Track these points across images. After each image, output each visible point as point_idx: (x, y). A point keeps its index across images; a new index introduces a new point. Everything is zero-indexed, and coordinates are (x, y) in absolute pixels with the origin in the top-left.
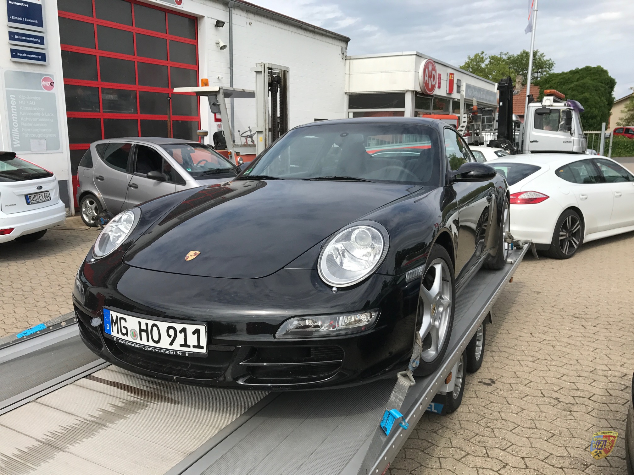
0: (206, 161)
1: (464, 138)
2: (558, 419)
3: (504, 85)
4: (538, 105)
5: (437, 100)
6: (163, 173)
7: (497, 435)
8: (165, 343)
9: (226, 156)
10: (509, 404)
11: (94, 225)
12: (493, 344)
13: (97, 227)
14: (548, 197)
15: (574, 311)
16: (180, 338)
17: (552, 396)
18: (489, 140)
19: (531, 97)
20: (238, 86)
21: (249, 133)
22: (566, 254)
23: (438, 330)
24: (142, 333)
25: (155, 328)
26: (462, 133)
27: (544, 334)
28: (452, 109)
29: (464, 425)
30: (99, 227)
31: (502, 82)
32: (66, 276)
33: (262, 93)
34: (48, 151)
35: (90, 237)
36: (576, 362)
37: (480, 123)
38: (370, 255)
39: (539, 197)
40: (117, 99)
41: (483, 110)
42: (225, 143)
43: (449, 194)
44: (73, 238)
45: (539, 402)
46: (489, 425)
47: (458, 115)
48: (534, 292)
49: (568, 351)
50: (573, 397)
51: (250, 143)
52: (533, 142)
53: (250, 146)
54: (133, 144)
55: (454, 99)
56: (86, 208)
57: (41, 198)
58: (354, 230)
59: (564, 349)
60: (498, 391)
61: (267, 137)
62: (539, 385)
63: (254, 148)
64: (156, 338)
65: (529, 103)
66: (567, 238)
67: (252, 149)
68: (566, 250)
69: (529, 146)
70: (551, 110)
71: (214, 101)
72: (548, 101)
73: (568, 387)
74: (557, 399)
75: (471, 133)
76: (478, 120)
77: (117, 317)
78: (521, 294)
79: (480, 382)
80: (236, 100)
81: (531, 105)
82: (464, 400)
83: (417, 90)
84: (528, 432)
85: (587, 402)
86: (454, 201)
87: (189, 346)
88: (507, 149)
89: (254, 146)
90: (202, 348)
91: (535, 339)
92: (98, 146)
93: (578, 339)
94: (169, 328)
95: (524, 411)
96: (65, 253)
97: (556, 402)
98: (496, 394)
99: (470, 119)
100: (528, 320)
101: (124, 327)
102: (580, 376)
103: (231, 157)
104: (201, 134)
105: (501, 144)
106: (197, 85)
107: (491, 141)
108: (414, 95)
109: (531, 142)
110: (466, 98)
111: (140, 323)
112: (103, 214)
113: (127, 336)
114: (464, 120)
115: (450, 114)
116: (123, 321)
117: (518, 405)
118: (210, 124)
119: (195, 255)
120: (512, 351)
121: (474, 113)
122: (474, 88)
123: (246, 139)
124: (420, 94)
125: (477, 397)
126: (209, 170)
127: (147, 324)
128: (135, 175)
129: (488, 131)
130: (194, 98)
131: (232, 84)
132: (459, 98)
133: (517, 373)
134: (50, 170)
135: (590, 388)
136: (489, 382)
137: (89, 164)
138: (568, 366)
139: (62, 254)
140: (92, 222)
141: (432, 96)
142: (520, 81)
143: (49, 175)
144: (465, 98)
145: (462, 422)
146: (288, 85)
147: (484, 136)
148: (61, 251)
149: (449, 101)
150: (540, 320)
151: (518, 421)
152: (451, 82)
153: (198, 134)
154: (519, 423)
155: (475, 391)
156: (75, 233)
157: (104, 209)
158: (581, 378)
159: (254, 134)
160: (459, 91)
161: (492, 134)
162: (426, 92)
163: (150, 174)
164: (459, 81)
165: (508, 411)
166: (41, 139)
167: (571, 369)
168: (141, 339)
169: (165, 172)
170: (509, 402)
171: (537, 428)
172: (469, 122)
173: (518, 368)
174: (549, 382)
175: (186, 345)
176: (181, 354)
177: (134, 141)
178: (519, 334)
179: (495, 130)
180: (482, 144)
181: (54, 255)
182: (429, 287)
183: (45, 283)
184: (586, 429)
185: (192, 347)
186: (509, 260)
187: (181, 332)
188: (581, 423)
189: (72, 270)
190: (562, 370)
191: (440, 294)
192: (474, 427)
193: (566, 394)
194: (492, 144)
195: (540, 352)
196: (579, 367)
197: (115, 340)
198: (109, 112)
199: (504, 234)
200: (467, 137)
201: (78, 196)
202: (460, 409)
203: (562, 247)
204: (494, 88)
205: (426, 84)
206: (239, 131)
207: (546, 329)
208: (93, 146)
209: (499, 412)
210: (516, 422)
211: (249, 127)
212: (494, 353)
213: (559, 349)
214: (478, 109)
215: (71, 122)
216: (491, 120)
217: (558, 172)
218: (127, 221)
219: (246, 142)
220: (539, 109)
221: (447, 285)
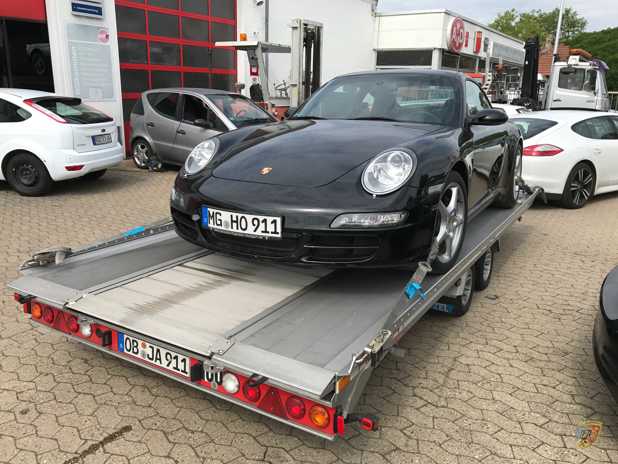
0: (246, 111)
1: (487, 96)
2: (548, 324)
3: (531, 44)
4: (563, 64)
5: (463, 59)
6: (208, 121)
7: (496, 332)
8: (250, 231)
9: (263, 107)
10: (508, 312)
11: (146, 168)
12: (500, 271)
13: (148, 169)
14: (562, 150)
15: (576, 250)
16: (262, 227)
17: (546, 308)
18: (512, 99)
19: (557, 56)
20: (274, 40)
21: (283, 87)
22: (577, 204)
23: (451, 240)
24: (233, 223)
25: (243, 220)
26: (486, 91)
27: (546, 265)
28: (478, 68)
29: (470, 324)
30: (150, 169)
31: (529, 41)
32: (129, 207)
33: (298, 47)
34: (104, 100)
35: (143, 177)
36: (571, 286)
37: (505, 82)
38: (402, 175)
39: (555, 150)
40: (161, 52)
41: (508, 68)
42: (262, 95)
43: (466, 135)
44: (128, 177)
45: (534, 312)
46: (490, 325)
47: (483, 74)
48: (542, 234)
49: (565, 278)
50: (564, 310)
51: (284, 96)
52: (556, 101)
53: (284, 98)
54: (181, 93)
55: (480, 57)
56: (137, 152)
57: (104, 140)
58: (390, 154)
59: (562, 277)
60: (501, 303)
61: (301, 91)
62: (536, 301)
63: (288, 100)
64: (244, 227)
65: (554, 62)
66: (578, 190)
67: (286, 101)
68: (576, 201)
69: (551, 104)
70: (576, 69)
71: (253, 55)
72: (574, 60)
73: (560, 303)
74: (550, 311)
75: (495, 91)
76: (503, 78)
77: (213, 212)
78: (530, 236)
79: (485, 297)
80: (271, 55)
81: (557, 64)
82: (470, 308)
83: (444, 48)
84: (523, 331)
85: (575, 313)
86: (471, 140)
87: (268, 232)
88: (529, 107)
89: (288, 98)
90: (278, 233)
91: (537, 269)
92: (148, 95)
93: (575, 270)
94: (254, 219)
95: (521, 318)
96: (124, 189)
97: (549, 312)
98: (499, 305)
99: (495, 77)
100: (534, 255)
101: (219, 220)
102: (572, 296)
103: (267, 108)
104: (239, 87)
105: (524, 102)
106: (235, 40)
107: (514, 100)
108: (441, 53)
109: (554, 101)
110: (493, 57)
111: (232, 216)
112: (154, 157)
113: (221, 226)
114: (489, 78)
115: (476, 72)
116: (218, 215)
117: (516, 313)
118: (246, 77)
119: (269, 170)
120: (516, 277)
121: (499, 71)
122: (502, 46)
123: (281, 92)
124: (447, 52)
125: (483, 307)
126: (247, 119)
127: (237, 217)
128: (182, 122)
129: (513, 91)
130: (231, 53)
131: (267, 40)
132: (485, 57)
133: (518, 292)
134: (110, 115)
135: (579, 304)
136: (494, 297)
137: (141, 111)
138: (564, 288)
139: (121, 190)
140: (143, 164)
141: (459, 54)
142: (551, 40)
143: (109, 119)
144: (491, 56)
145: (468, 323)
146: (321, 40)
147: (508, 95)
148: (121, 188)
149: (476, 59)
150: (544, 256)
151: (515, 323)
152: (479, 40)
153: (236, 86)
154: (515, 325)
155: (481, 303)
156: (129, 174)
157: (154, 153)
158: (573, 297)
159: (288, 87)
160: (485, 50)
161: (516, 93)
162: (453, 50)
163: (197, 121)
164: (486, 39)
165: (507, 317)
166: (98, 88)
167: (566, 290)
168: (232, 228)
169: (210, 120)
170: (509, 311)
171: (529, 329)
172: (494, 81)
173: (520, 289)
174: (545, 299)
175: (266, 231)
176: (262, 238)
177: (182, 91)
178: (524, 264)
179: (520, 89)
180: (505, 102)
181: (115, 191)
182: (447, 203)
183: (113, 212)
184: (571, 330)
185: (270, 233)
186: (519, 201)
187: (262, 222)
188: (567, 327)
189: (133, 203)
190: (557, 292)
191: (455, 211)
192: (478, 326)
193: (558, 307)
194: (515, 102)
195: (540, 278)
196: (572, 290)
197: (211, 229)
198: (155, 64)
199: (516, 177)
200: (491, 95)
201: (130, 140)
202: (468, 314)
203: (573, 197)
204: (521, 47)
205: (454, 42)
206: (274, 84)
207: (548, 262)
208: (144, 95)
209: (500, 317)
210: (513, 324)
211: (284, 81)
212: (500, 278)
213: (558, 277)
214: (503, 67)
215: (124, 73)
216: (516, 79)
217: (574, 128)
218: (209, 148)
219: (281, 95)
220: (564, 68)
221: (461, 207)
